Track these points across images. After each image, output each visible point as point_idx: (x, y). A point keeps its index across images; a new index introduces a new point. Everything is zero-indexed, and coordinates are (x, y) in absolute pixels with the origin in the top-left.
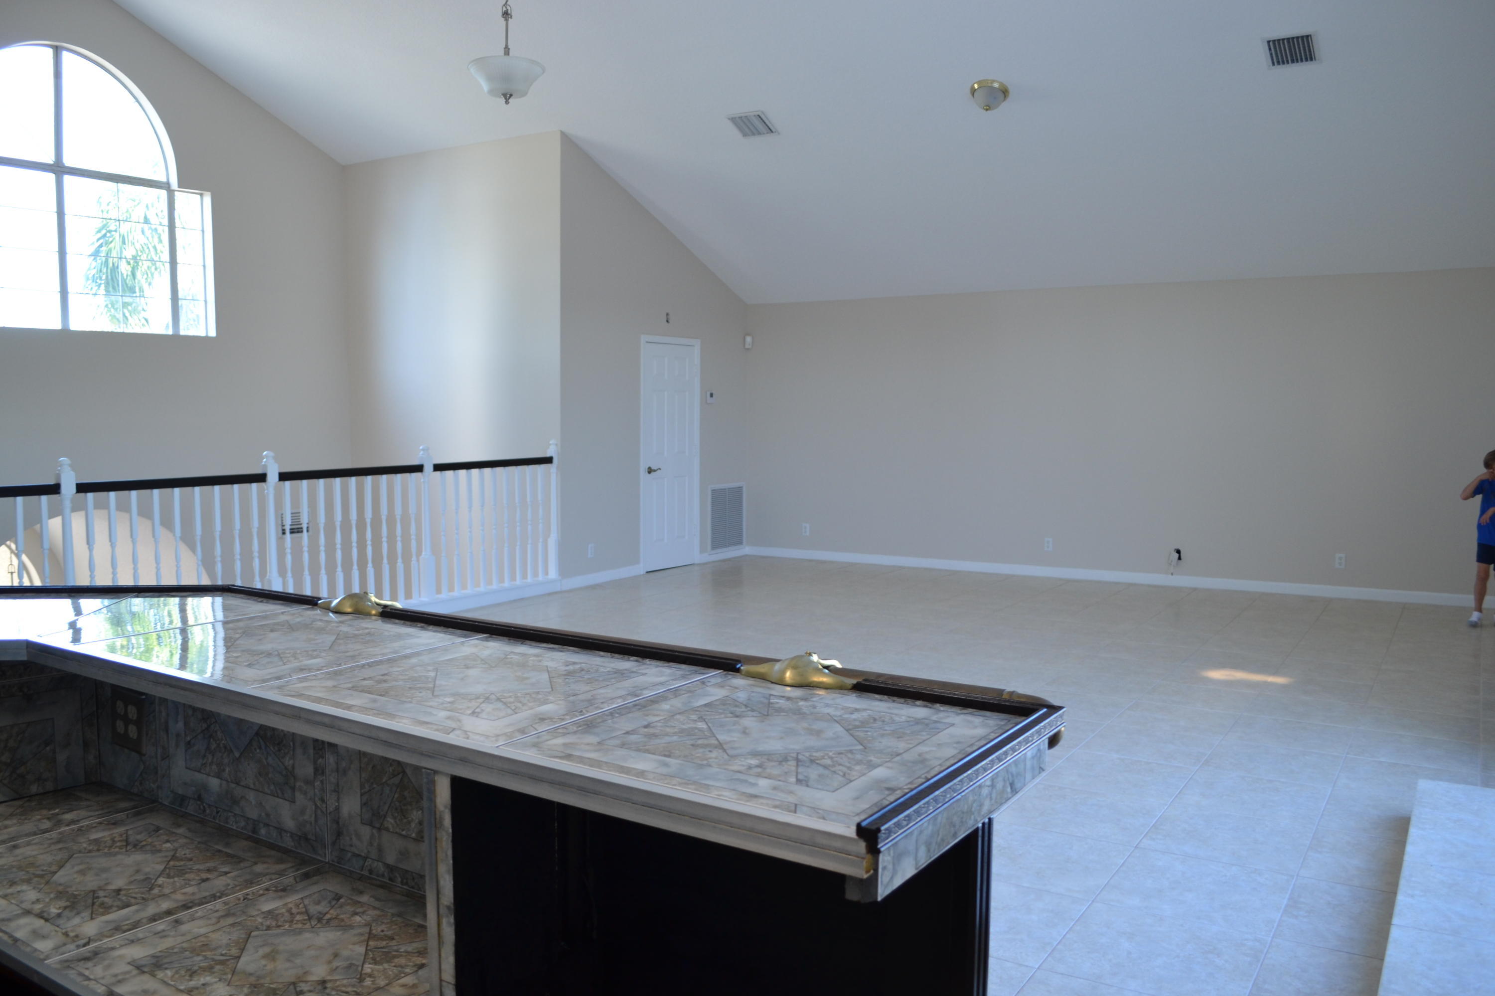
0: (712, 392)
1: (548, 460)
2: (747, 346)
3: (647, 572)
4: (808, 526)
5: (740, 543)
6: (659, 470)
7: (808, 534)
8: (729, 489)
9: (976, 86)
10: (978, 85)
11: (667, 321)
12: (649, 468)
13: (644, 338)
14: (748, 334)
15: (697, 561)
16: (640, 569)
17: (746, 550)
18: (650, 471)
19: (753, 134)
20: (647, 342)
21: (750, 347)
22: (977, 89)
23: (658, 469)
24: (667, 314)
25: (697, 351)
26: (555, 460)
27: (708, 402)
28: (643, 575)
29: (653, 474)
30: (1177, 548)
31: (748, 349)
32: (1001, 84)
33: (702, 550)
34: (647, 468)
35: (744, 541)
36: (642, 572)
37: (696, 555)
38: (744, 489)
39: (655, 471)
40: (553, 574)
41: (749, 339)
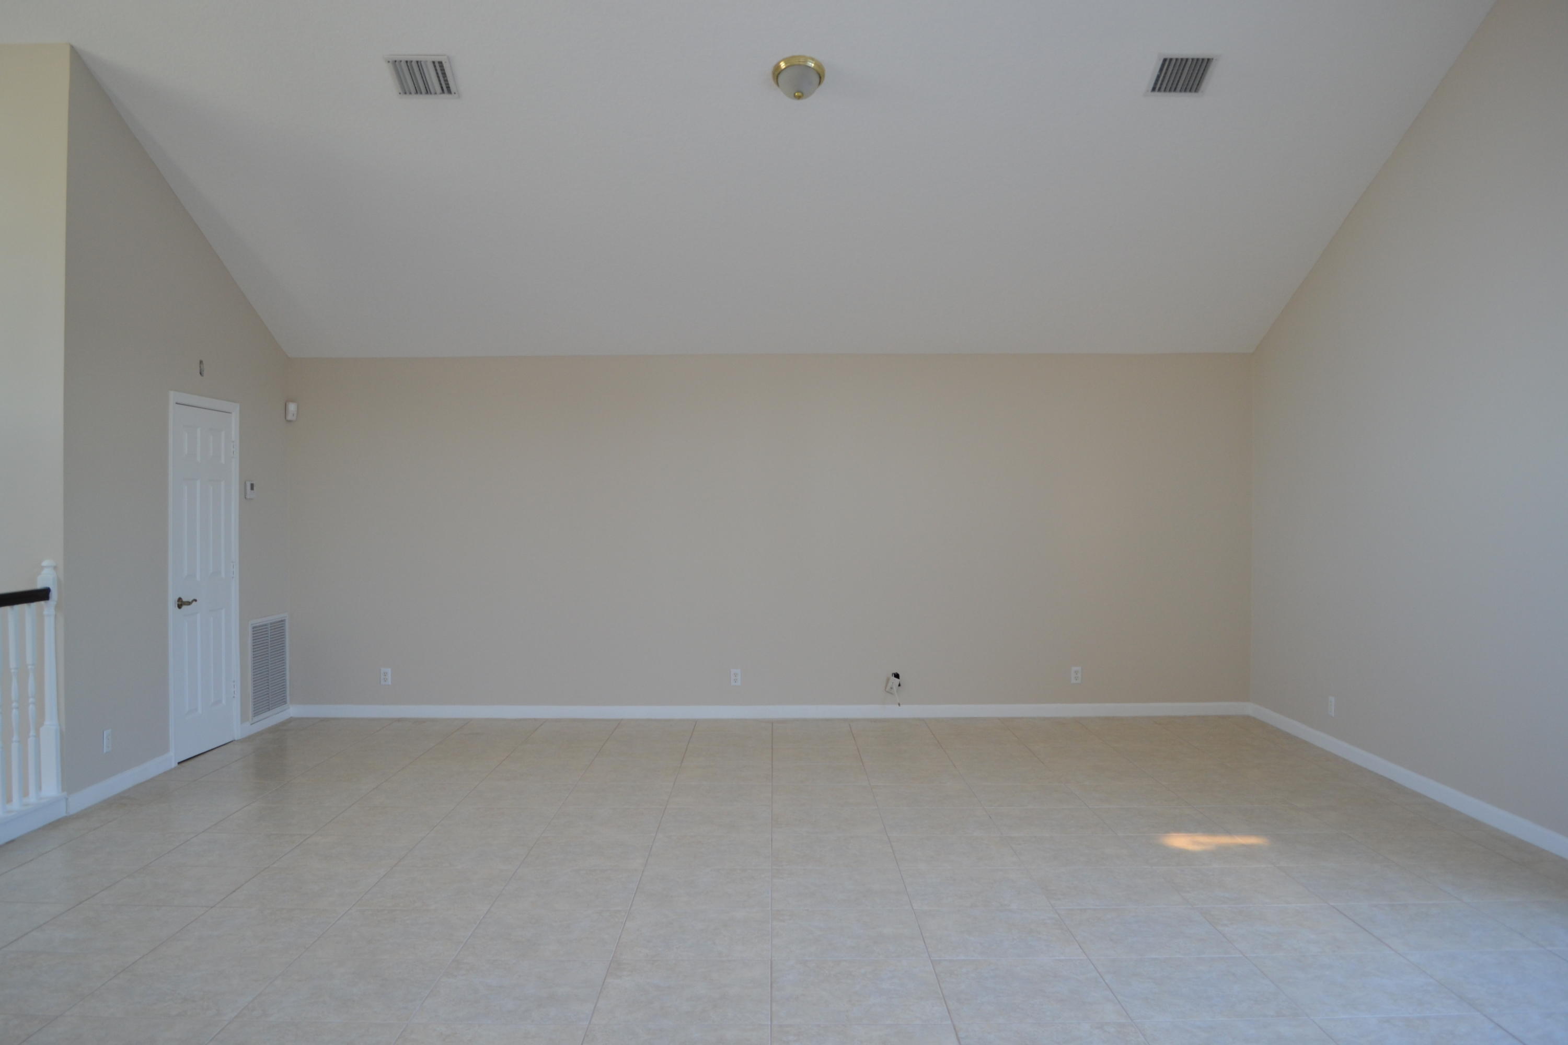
0: (252, 483)
1: (42, 595)
2: (290, 417)
3: (179, 763)
4: (389, 671)
5: (283, 701)
6: (194, 603)
7: (389, 682)
8: (271, 624)
9: (783, 65)
10: (786, 64)
11: (201, 373)
12: (180, 599)
13: (173, 396)
14: (292, 401)
15: (238, 735)
16: (171, 759)
17: (293, 711)
18: (181, 604)
19: (417, 91)
20: (177, 403)
21: (294, 418)
22: (785, 69)
23: (193, 601)
24: (201, 362)
25: (235, 418)
26: (54, 595)
27: (248, 497)
28: (175, 768)
29: (184, 607)
30: (895, 672)
31: (290, 421)
32: (818, 64)
33: (244, 719)
34: (177, 598)
35: (288, 698)
36: (174, 764)
37: (238, 729)
38: (287, 621)
39: (189, 603)
40: (51, 788)
41: (292, 407)
